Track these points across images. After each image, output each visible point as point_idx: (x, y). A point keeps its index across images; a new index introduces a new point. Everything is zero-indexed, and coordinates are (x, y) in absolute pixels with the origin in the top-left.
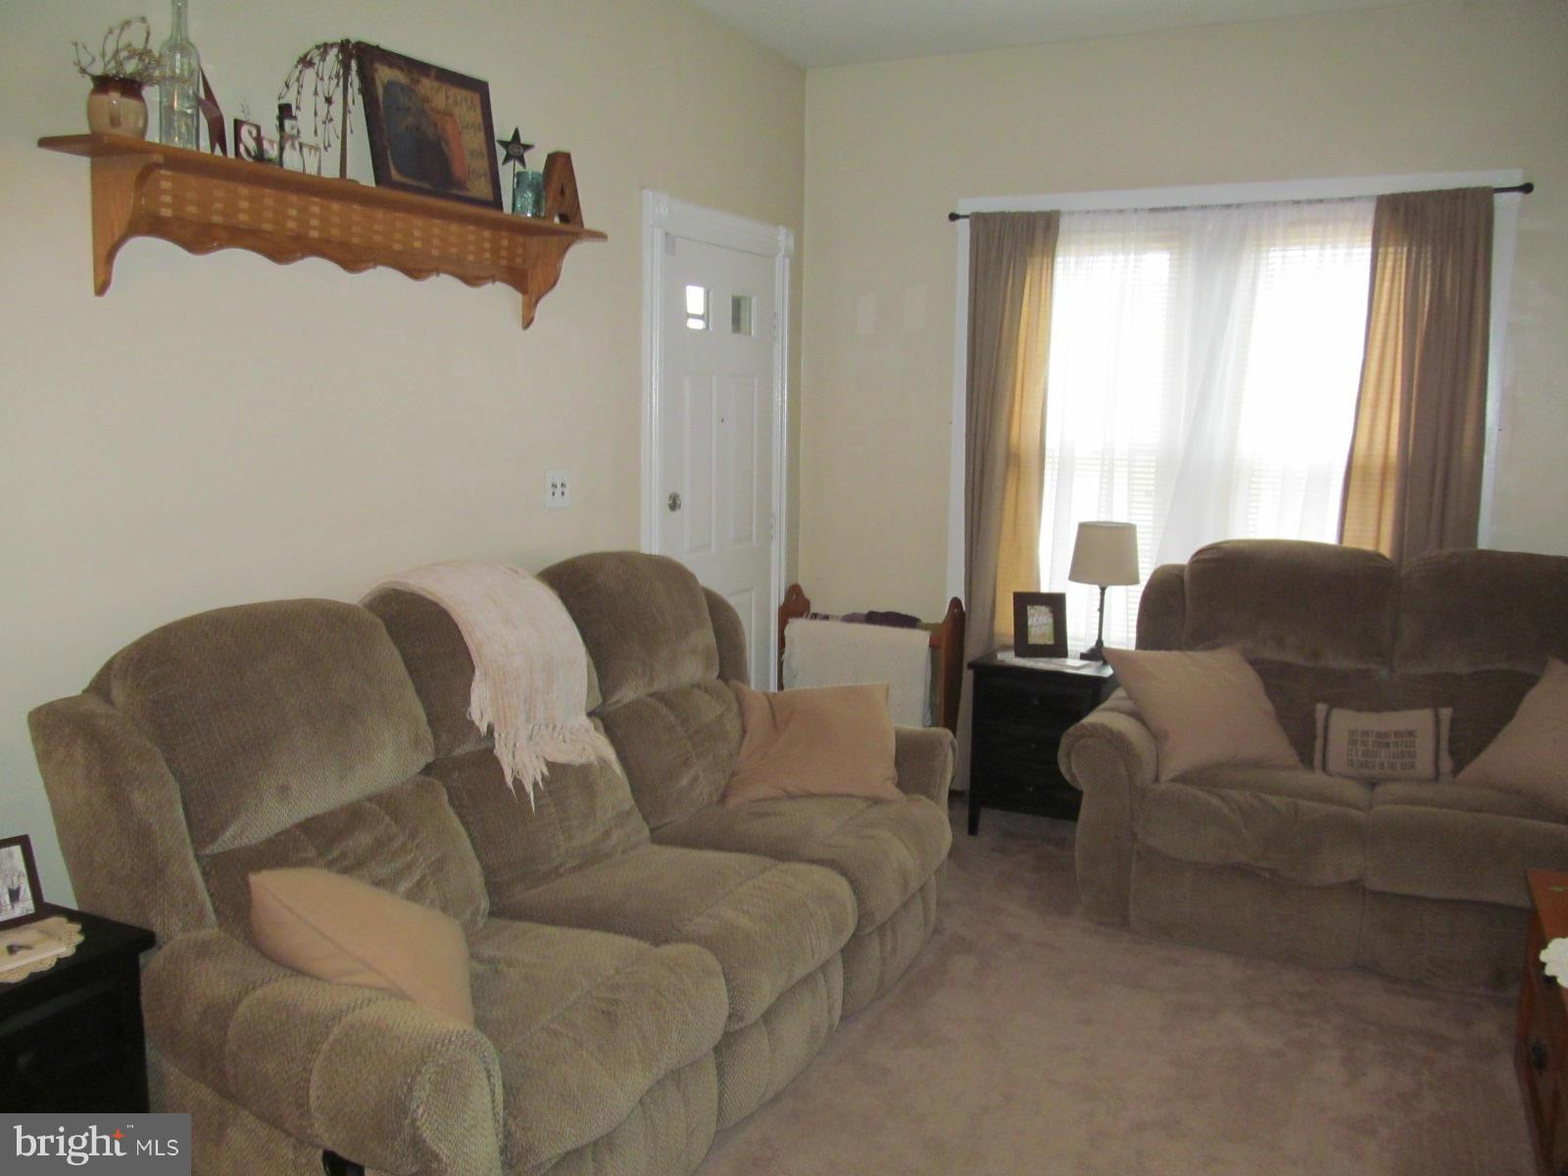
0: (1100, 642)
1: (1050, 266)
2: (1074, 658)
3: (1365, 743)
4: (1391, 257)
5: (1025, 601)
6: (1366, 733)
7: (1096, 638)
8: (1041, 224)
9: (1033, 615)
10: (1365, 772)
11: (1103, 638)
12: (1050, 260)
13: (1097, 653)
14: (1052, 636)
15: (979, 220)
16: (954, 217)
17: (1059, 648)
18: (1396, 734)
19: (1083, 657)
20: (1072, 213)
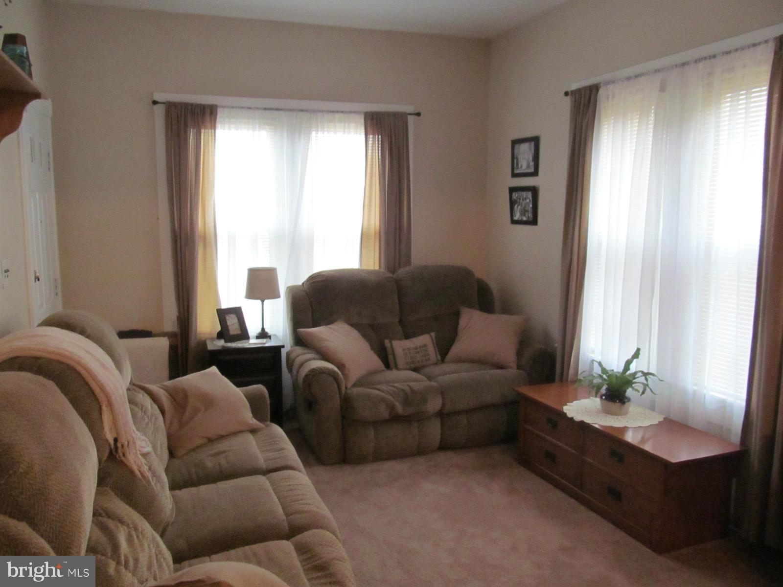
0: (263, 329)
1: (213, 134)
2: (253, 338)
3: (410, 353)
4: (371, 139)
5: (222, 314)
6: (409, 349)
7: (261, 327)
8: (208, 111)
9: (229, 320)
10: (413, 366)
11: (265, 327)
12: (213, 131)
13: (263, 335)
14: (239, 329)
15: (171, 107)
16: (155, 103)
17: (244, 335)
18: (420, 347)
19: (258, 337)
20: (224, 107)
